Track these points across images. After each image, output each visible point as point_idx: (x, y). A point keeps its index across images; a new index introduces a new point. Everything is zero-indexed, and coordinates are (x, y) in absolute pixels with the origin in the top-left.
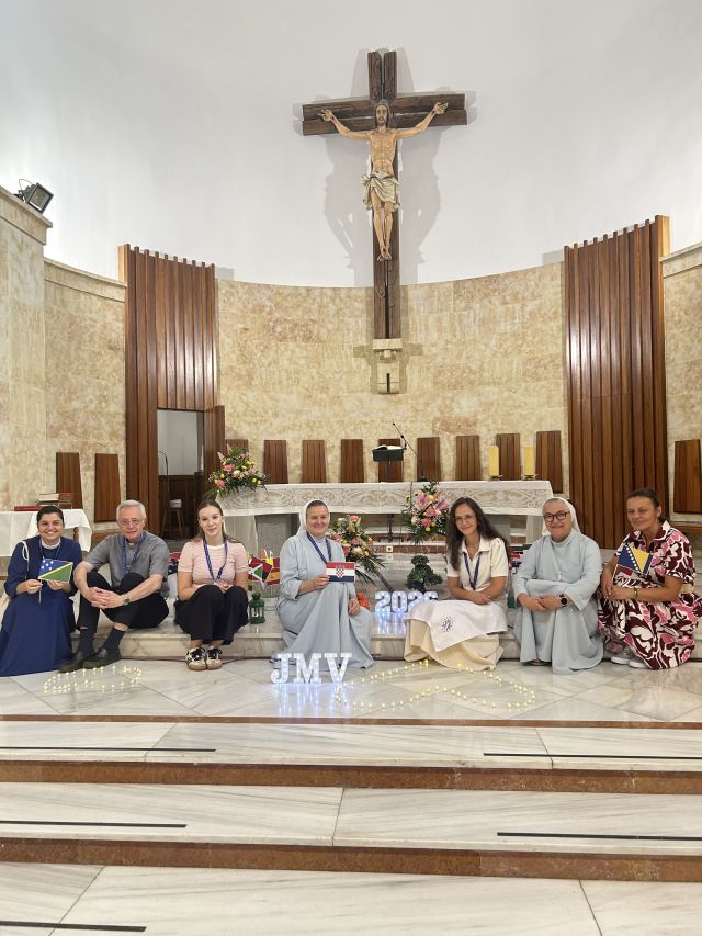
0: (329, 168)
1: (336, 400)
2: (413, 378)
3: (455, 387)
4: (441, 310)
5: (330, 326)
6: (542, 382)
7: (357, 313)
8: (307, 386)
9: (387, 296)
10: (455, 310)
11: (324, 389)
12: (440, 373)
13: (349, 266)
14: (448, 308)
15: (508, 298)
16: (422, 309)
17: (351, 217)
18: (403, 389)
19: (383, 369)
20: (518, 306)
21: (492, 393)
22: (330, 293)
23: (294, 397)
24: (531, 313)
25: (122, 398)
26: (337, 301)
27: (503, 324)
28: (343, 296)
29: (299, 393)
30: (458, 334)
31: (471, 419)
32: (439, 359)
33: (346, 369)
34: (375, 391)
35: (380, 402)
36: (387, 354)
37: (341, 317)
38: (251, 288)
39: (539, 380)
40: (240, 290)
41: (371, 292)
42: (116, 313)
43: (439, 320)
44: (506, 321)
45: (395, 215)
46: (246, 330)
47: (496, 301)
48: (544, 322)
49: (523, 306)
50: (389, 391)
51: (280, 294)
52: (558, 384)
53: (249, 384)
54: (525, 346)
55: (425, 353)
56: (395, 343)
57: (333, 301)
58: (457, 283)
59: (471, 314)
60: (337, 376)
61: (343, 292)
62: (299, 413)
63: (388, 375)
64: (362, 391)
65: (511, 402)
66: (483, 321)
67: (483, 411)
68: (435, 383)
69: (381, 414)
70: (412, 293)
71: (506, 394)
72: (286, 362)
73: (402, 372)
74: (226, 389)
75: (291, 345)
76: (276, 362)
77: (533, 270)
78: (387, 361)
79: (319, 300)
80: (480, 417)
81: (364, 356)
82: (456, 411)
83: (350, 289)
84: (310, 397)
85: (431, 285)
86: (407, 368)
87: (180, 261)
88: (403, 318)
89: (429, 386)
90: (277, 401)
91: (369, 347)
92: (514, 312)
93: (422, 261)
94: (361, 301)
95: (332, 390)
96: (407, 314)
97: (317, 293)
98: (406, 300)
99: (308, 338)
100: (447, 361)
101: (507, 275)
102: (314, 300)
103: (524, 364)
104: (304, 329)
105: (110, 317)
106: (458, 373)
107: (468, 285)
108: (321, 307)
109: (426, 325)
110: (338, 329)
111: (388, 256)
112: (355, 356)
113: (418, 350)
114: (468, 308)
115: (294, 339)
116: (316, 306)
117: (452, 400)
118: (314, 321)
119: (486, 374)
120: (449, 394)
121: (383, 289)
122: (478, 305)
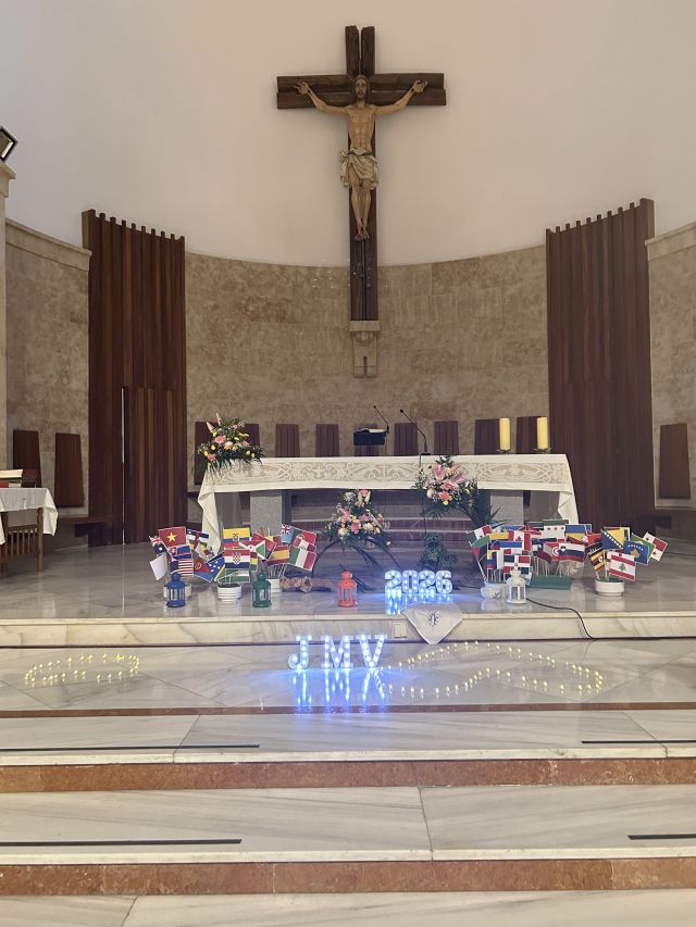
1: (311, 383)
2: (391, 363)
3: (433, 372)
4: (419, 293)
5: (305, 307)
6: (523, 367)
7: (333, 294)
8: (280, 368)
9: (364, 278)
10: (433, 293)
11: (299, 372)
12: (418, 357)
14: (427, 291)
15: (488, 282)
16: (400, 291)
18: (379, 374)
19: (360, 352)
20: (498, 290)
21: (471, 378)
22: (304, 272)
23: (267, 379)
24: (511, 297)
26: (312, 280)
27: (483, 307)
28: (319, 276)
29: (272, 375)
30: (437, 317)
31: (450, 405)
32: (417, 343)
33: (321, 351)
34: (351, 374)
35: (356, 386)
36: (364, 337)
37: (316, 298)
38: (223, 264)
39: (519, 364)
40: (211, 265)
42: (79, 283)
43: (417, 303)
44: (486, 305)
45: (373, 193)
46: (217, 307)
47: (476, 284)
48: (525, 306)
49: (504, 290)
50: (365, 375)
51: (253, 271)
53: (220, 365)
54: (505, 331)
55: (403, 335)
56: (373, 325)
57: (308, 280)
58: (436, 265)
59: (450, 298)
60: (312, 359)
61: (318, 271)
62: (272, 396)
63: (365, 358)
64: (337, 375)
65: (491, 387)
66: (462, 305)
67: (462, 397)
68: (413, 368)
70: (389, 275)
71: (485, 379)
72: (259, 343)
73: (379, 355)
75: (264, 324)
76: (248, 342)
77: (514, 253)
78: (364, 344)
79: (293, 279)
80: (459, 402)
81: (340, 338)
82: (435, 396)
84: (284, 379)
85: (409, 267)
86: (384, 352)
87: (148, 231)
88: (380, 298)
89: (406, 370)
90: (249, 383)
91: (346, 329)
92: (494, 296)
95: (307, 373)
96: (384, 296)
97: (291, 272)
98: (384, 282)
99: (282, 318)
100: (425, 345)
101: (486, 258)
102: (288, 279)
103: (504, 348)
104: (277, 309)
106: (436, 358)
107: (447, 267)
108: (296, 286)
109: (404, 308)
110: (313, 310)
111: (366, 235)
113: (394, 331)
114: (446, 291)
115: (268, 318)
116: (290, 284)
117: (431, 384)
118: (288, 301)
119: (465, 359)
120: (428, 380)
121: (360, 269)
122: (457, 289)
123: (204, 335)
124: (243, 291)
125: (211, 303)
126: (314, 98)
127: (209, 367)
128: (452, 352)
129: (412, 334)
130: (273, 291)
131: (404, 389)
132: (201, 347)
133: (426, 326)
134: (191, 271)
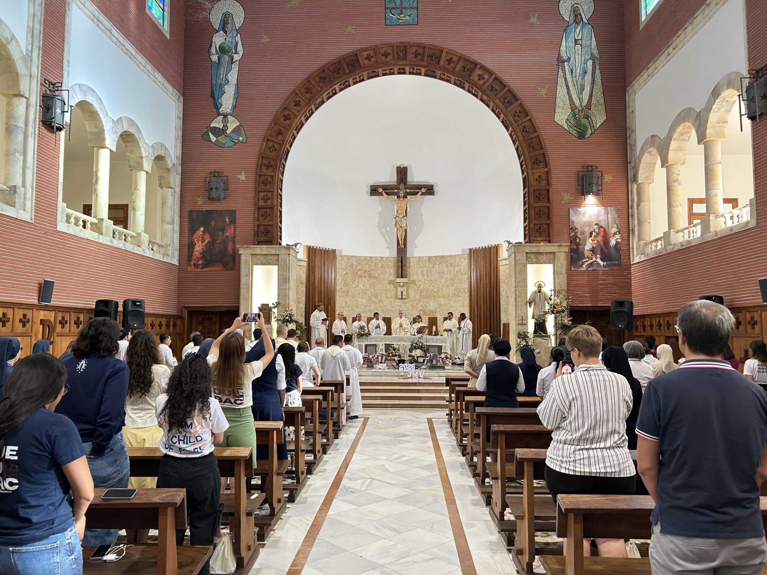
0: (380, 209)
1: (381, 301)
2: (412, 294)
3: (428, 298)
4: (423, 267)
5: (379, 272)
6: (461, 298)
7: (390, 267)
8: (369, 295)
9: (402, 261)
10: (428, 268)
11: (376, 297)
12: (422, 292)
13: (387, 248)
14: (426, 267)
15: (449, 265)
16: (416, 266)
17: (388, 229)
18: (408, 298)
19: (400, 289)
20: (452, 268)
21: (442, 301)
22: (379, 259)
23: (364, 300)
24: (457, 271)
25: (304, 302)
26: (382, 262)
27: (447, 275)
28: (385, 260)
30: (430, 277)
31: (434, 311)
32: (422, 286)
33: (385, 289)
34: (396, 298)
35: (398, 302)
36: (402, 284)
37: (384, 268)
38: (349, 258)
39: (459, 297)
40: (345, 258)
41: (396, 259)
42: (303, 271)
43: (422, 271)
45: (406, 230)
46: (347, 274)
47: (444, 266)
48: (461, 275)
49: (454, 269)
50: (402, 299)
51: (359, 259)
52: (466, 299)
53: (347, 295)
54: (454, 284)
55: (417, 283)
56: (405, 280)
57: (381, 262)
58: (429, 257)
59: (435, 270)
60: (381, 292)
61: (385, 258)
62: (366, 306)
63: (402, 292)
64: (391, 298)
65: (449, 305)
66: (439, 273)
67: (439, 308)
68: (421, 296)
69: (399, 307)
70: (412, 260)
71: (447, 302)
72: (362, 286)
73: (407, 291)
74: (339, 297)
75: (364, 279)
76: (357, 286)
77: (458, 255)
78: (402, 287)
79: (375, 261)
80: (438, 310)
81: (392, 284)
82: (429, 307)
83: (387, 257)
84: (371, 299)
85: (419, 257)
86: (410, 290)
87: (324, 249)
88: (408, 270)
89: (418, 296)
90: (358, 301)
91: (394, 281)
92: (451, 270)
93: (416, 247)
94: (392, 262)
95: (379, 297)
96: (409, 268)
97: (374, 259)
98: (409, 262)
99: (370, 277)
100: (425, 287)
101: (448, 256)
102: (373, 262)
103: (454, 290)
104: (369, 273)
105: (302, 272)
106: (429, 292)
107: (433, 258)
108: (376, 264)
109: (417, 273)
110: (382, 273)
111: (403, 246)
112: (389, 284)
113: (414, 282)
114: (433, 267)
115: (365, 277)
116: (374, 264)
117: (427, 303)
118: (373, 270)
119: (440, 294)
120: (426, 301)
121: (400, 258)
122: (437, 267)
123: (342, 284)
124: (356, 267)
125: (345, 272)
126: (384, 194)
127: (343, 296)
128: (435, 290)
129: (420, 283)
130: (367, 266)
131: (417, 304)
132: (341, 289)
133: (425, 280)
134: (338, 261)
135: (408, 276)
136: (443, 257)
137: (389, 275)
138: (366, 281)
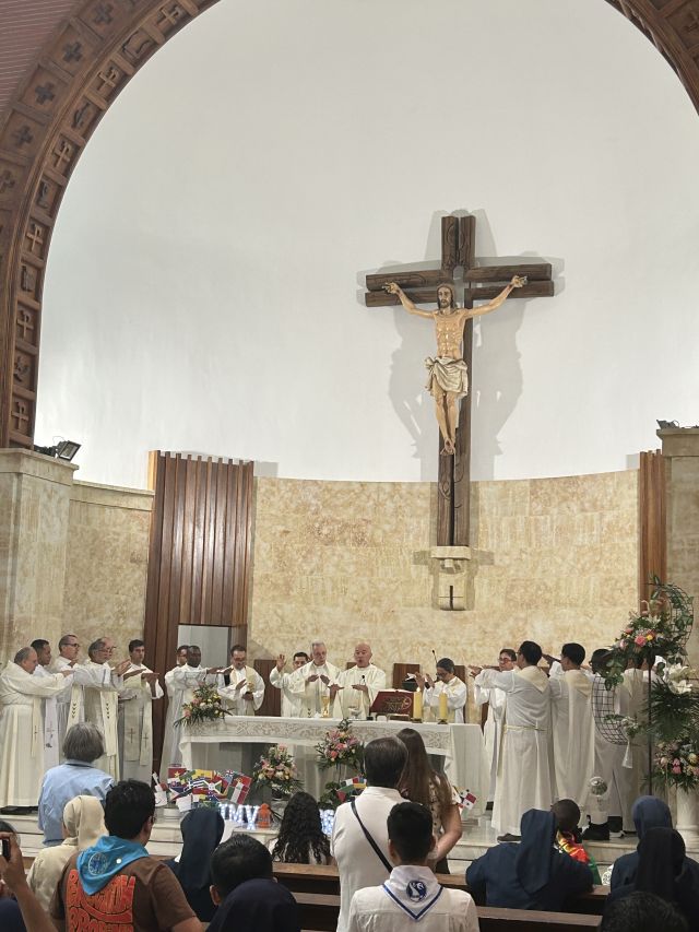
0: (396, 342)
1: (390, 615)
2: (482, 592)
3: (529, 606)
4: (516, 513)
5: (387, 527)
7: (419, 512)
8: (355, 597)
9: (453, 495)
10: (531, 514)
11: (376, 602)
12: (512, 587)
13: (415, 456)
14: (523, 512)
15: (587, 505)
16: (494, 510)
18: (470, 605)
19: (445, 580)
20: (596, 515)
21: (568, 616)
22: (388, 489)
23: (340, 610)
24: (609, 525)
26: (397, 497)
27: (581, 535)
28: (404, 492)
29: (346, 606)
30: (534, 542)
32: (512, 571)
33: (403, 578)
34: (435, 605)
35: (443, 619)
36: (448, 564)
37: (400, 517)
38: (294, 485)
39: (615, 605)
40: (283, 488)
41: (435, 488)
42: (141, 524)
43: (513, 525)
44: (584, 532)
46: (286, 532)
47: (574, 506)
48: (621, 537)
49: (602, 516)
50: (452, 608)
51: (329, 491)
53: (287, 595)
54: (602, 565)
55: (497, 562)
56: (458, 551)
57: (392, 497)
58: (534, 481)
59: (548, 521)
60: (393, 587)
61: (404, 487)
62: (343, 629)
63: (451, 587)
64: (422, 605)
65: (587, 629)
66: (560, 529)
67: (559, 638)
68: (507, 600)
69: (443, 635)
70: (483, 492)
71: (582, 620)
72: (332, 569)
73: (469, 584)
74: (259, 600)
75: (339, 549)
76: (320, 568)
77: (612, 475)
78: (450, 571)
79: (374, 496)
80: (556, 645)
81: (426, 563)
83: (412, 484)
84: (360, 610)
85: (507, 482)
86: (476, 579)
87: (215, 460)
88: (472, 520)
89: (499, 602)
90: (319, 614)
91: (431, 554)
92: (592, 521)
93: (500, 453)
94: (425, 499)
95: (385, 603)
96: (477, 516)
97: (373, 488)
98: (477, 498)
99: (359, 541)
100: (521, 574)
101: (586, 478)
102: (369, 497)
103: (602, 585)
104: (355, 530)
106: (532, 590)
107: (545, 485)
108: (377, 504)
109: (498, 530)
110: (396, 531)
111: (452, 450)
112: (415, 563)
113: (488, 558)
114: (545, 512)
115: (344, 541)
116: (371, 503)
117: (526, 622)
118: (368, 522)
119: (562, 593)
120: (522, 615)
121: (447, 486)
122: (555, 511)
123: (270, 564)
124: (316, 513)
125: (281, 528)
126: (403, 298)
128: (550, 584)
129: (507, 560)
130: (351, 511)
131: (497, 625)
133: (522, 551)
134: (259, 497)
135: (471, 541)
136: (571, 481)
137: (417, 537)
138: (347, 555)
